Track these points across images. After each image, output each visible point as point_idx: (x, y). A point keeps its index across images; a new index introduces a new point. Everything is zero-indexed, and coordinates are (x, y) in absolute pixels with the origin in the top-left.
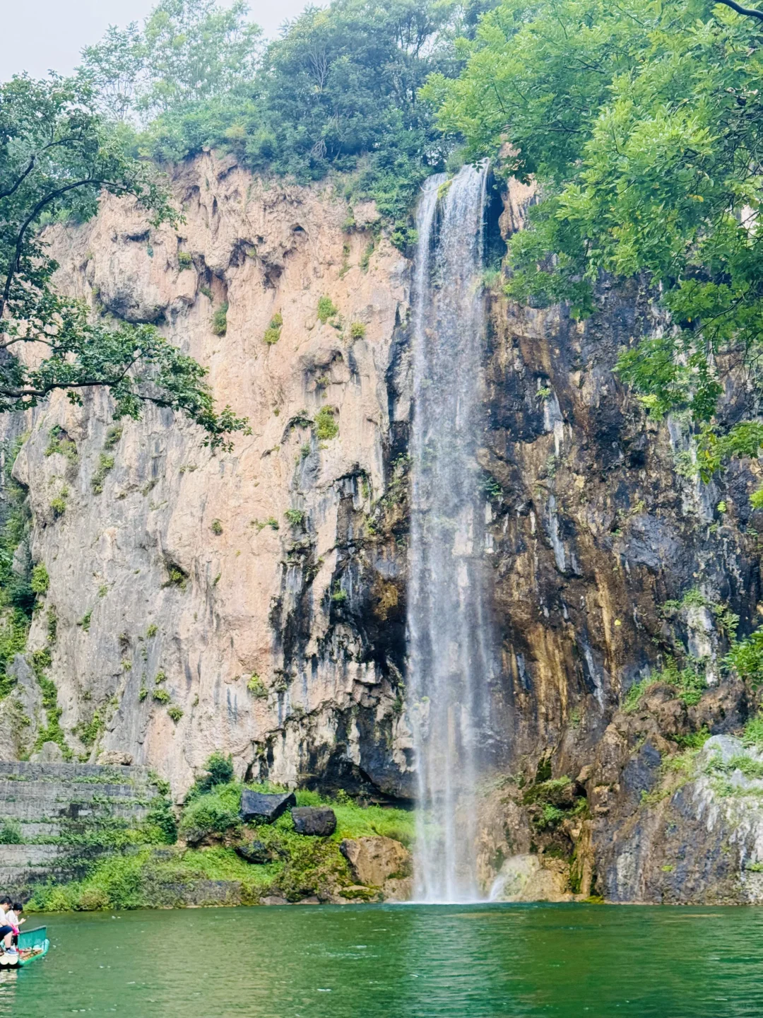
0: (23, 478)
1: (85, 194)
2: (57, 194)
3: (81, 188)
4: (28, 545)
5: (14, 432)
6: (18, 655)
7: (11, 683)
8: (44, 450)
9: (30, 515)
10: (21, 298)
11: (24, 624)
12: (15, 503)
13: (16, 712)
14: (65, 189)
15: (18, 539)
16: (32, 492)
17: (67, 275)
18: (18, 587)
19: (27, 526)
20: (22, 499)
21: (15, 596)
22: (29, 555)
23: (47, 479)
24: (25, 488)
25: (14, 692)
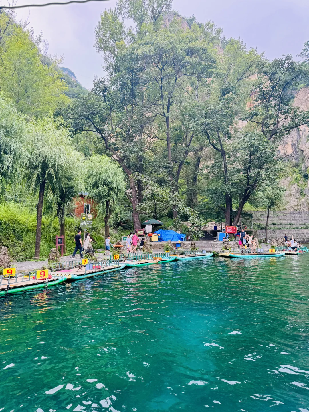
0: (302, 149)
1: (295, 81)
2: (288, 83)
3: (294, 80)
4: (305, 164)
5: (299, 139)
6: (306, 188)
7: (305, 194)
8: (306, 141)
9: (304, 157)
10: (283, 110)
11: (306, 181)
12: (301, 155)
13: (307, 201)
14: (290, 81)
15: (303, 163)
16: (304, 152)
17: (307, 99)
18: (304, 173)
19: (304, 159)
20: (302, 153)
21: (303, 175)
22: (305, 166)
23: (307, 148)
24: (303, 151)
25: (306, 196)
